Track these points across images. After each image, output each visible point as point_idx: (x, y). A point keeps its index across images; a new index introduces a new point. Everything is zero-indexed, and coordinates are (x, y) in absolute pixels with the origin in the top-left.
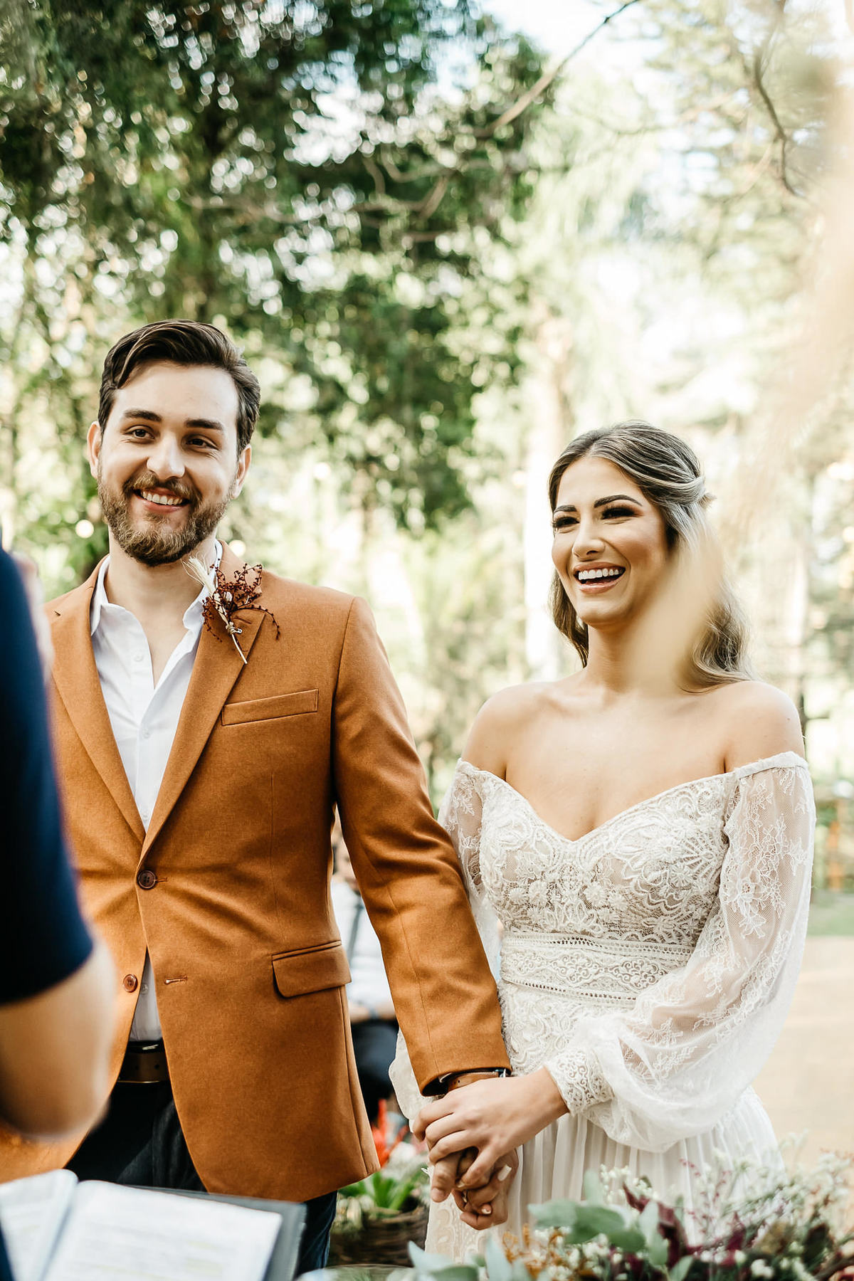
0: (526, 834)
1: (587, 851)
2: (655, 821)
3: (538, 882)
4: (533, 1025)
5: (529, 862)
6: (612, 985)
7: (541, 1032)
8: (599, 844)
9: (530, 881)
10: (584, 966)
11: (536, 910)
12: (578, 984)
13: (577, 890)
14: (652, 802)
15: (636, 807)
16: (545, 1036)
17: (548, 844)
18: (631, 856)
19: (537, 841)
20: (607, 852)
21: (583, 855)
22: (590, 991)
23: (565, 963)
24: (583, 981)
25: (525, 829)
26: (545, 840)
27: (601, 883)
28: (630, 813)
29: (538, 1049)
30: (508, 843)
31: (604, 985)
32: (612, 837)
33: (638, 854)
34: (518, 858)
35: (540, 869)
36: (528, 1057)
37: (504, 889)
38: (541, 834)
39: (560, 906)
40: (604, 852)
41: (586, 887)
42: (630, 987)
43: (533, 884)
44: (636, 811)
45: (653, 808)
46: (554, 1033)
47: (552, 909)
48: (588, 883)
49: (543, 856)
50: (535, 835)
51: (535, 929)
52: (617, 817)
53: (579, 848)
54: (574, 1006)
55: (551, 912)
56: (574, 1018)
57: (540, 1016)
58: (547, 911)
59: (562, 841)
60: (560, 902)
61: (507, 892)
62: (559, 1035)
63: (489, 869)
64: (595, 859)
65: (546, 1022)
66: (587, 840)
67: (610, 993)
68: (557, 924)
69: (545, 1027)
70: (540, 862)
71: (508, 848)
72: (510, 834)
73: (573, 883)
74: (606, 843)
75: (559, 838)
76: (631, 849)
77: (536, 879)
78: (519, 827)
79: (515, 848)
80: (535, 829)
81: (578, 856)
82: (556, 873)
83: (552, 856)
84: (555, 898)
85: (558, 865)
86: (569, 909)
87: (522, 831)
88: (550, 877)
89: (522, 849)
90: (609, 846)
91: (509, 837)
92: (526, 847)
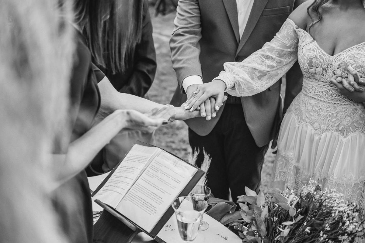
0: (316, 53)
1: (336, 60)
2: (360, 52)
3: (320, 68)
4: (314, 110)
5: (317, 62)
6: (340, 101)
7: (316, 113)
8: (340, 58)
9: (317, 67)
10: (331, 94)
11: (318, 75)
12: (329, 100)
13: (332, 71)
14: (359, 46)
15: (354, 47)
16: (318, 114)
17: (323, 57)
19: (319, 56)
20: (343, 61)
21: (335, 61)
22: (332, 102)
23: (325, 93)
24: (331, 99)
25: (315, 51)
26: (322, 55)
27: (340, 70)
28: (351, 49)
29: (315, 118)
30: (310, 55)
31: (337, 100)
32: (345, 56)
33: (354, 63)
34: (313, 60)
35: (321, 64)
36: (312, 120)
37: (308, 69)
38: (321, 53)
39: (326, 75)
40: (342, 60)
41: (335, 70)
42: (345, 101)
43: (318, 68)
44: (354, 48)
45: (359, 47)
46: (321, 114)
47: (323, 75)
48: (336, 69)
49: (322, 60)
50: (319, 54)
51: (316, 80)
52: (347, 49)
53: (334, 58)
54: (327, 106)
55: (323, 77)
56: (327, 110)
57: (316, 108)
58: (322, 76)
59: (328, 56)
60: (326, 74)
61: (309, 70)
62: (322, 114)
63: (303, 62)
64: (339, 63)
65: (318, 110)
66: (336, 56)
67: (339, 103)
68: (324, 80)
69: (318, 112)
70: (320, 62)
71: (310, 57)
72: (310, 52)
73: (331, 69)
74: (343, 58)
75: (327, 55)
76: (352, 61)
77: (319, 67)
78: (313, 50)
79: (313, 57)
80: (319, 51)
81: (333, 61)
82: (326, 66)
83: (324, 60)
84: (324, 72)
85: (327, 63)
86: (329, 76)
87: (315, 52)
88: (324, 66)
89: (314, 58)
90: (344, 58)
91: (310, 54)
92: (316, 57)
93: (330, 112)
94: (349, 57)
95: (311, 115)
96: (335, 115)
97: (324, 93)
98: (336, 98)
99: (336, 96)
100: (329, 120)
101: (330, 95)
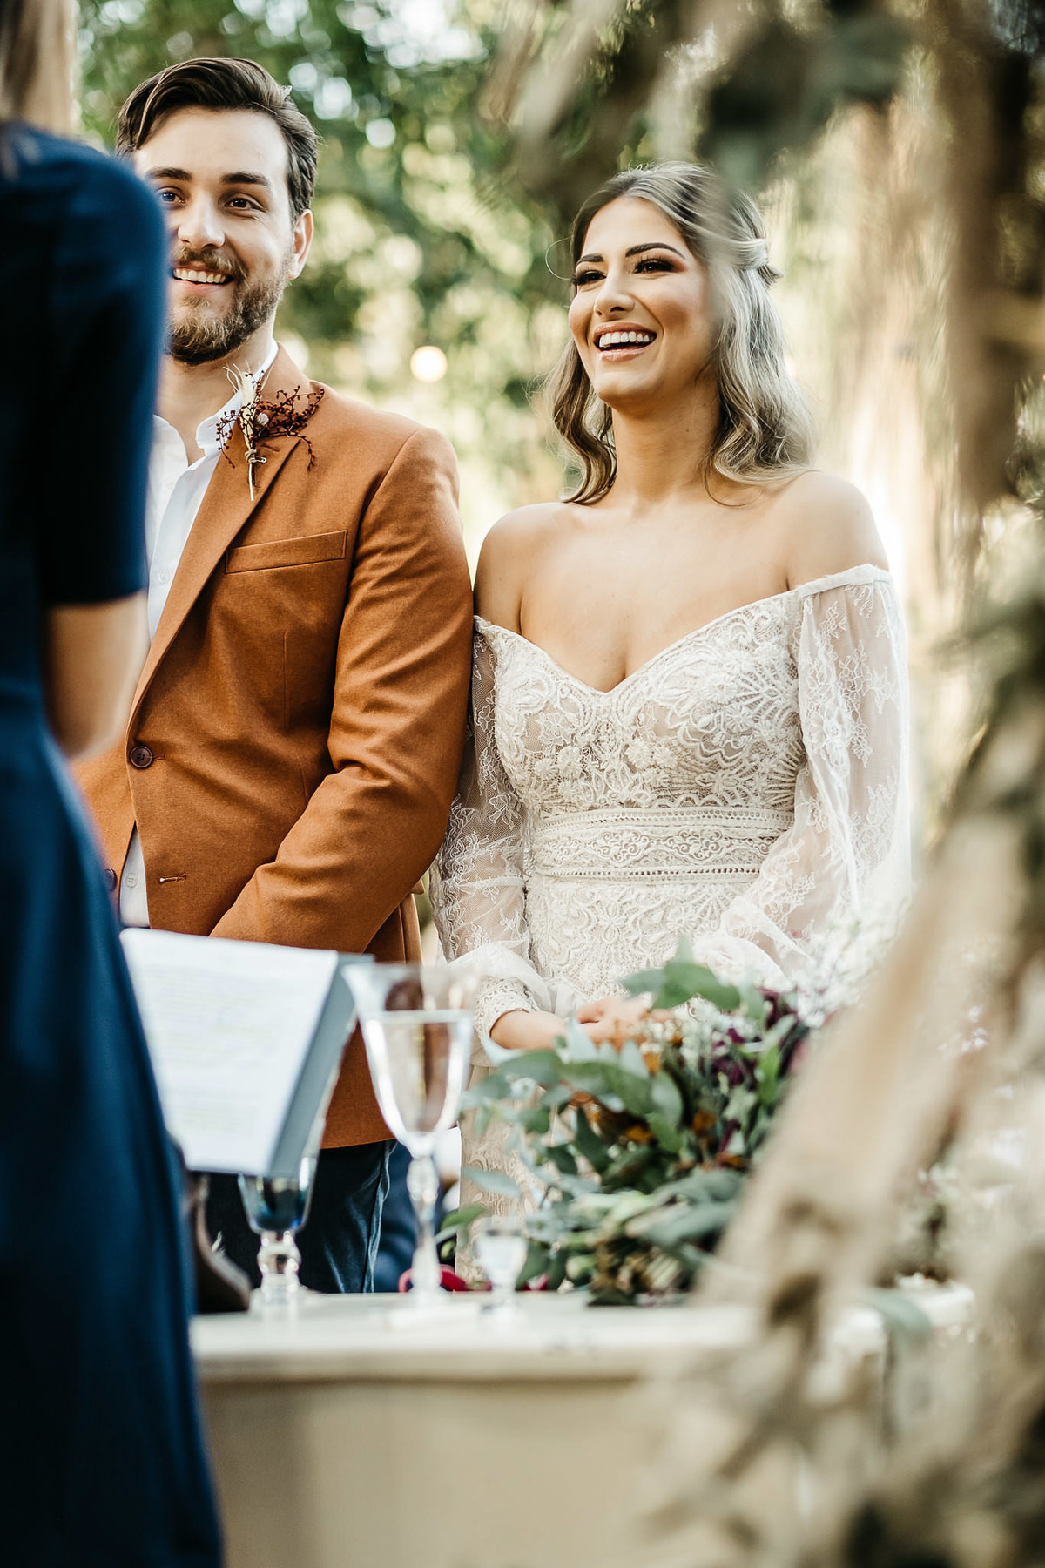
0: (547, 692)
1: (624, 702)
2: (703, 656)
3: (569, 748)
4: (575, 918)
5: (556, 725)
6: (667, 859)
7: (585, 924)
8: (637, 692)
9: (558, 748)
10: (630, 841)
11: (568, 783)
12: (625, 863)
13: (618, 751)
14: (698, 635)
15: (680, 642)
16: (592, 926)
17: (576, 700)
18: (676, 700)
19: (561, 699)
20: (648, 699)
21: (620, 707)
22: (639, 869)
23: (607, 841)
24: (631, 858)
25: (546, 685)
26: (571, 696)
27: (645, 739)
28: (673, 651)
29: (584, 944)
30: (527, 706)
31: (657, 860)
32: (652, 681)
33: (685, 696)
34: (541, 721)
35: (570, 731)
36: (572, 956)
37: (528, 762)
38: (566, 690)
39: (598, 773)
40: (644, 700)
41: (627, 746)
42: (690, 859)
43: (563, 750)
44: (680, 647)
45: (700, 642)
46: (600, 923)
47: (589, 779)
48: (629, 741)
49: (571, 716)
50: (559, 692)
51: (567, 808)
52: (658, 657)
53: (614, 701)
54: (623, 888)
55: (587, 784)
56: (623, 901)
57: (583, 906)
58: (582, 783)
59: (594, 695)
60: (598, 769)
61: (532, 765)
62: (607, 924)
63: (507, 741)
64: (635, 710)
65: (589, 911)
66: (624, 688)
67: (667, 868)
68: (595, 798)
69: (589, 917)
70: (567, 723)
71: (528, 712)
72: (528, 694)
73: (612, 743)
74: (645, 689)
75: (588, 690)
76: (676, 692)
77: (565, 745)
78: (538, 685)
79: (536, 711)
80: (557, 685)
81: (614, 709)
82: (590, 734)
83: (582, 714)
84: (591, 765)
85: (592, 724)
86: (612, 776)
87: (543, 689)
88: (583, 740)
89: (544, 710)
90: (649, 691)
91: (527, 699)
92: (548, 707)
93: (636, 910)
94: (666, 681)
95: (568, 938)
96: (657, 917)
97: (601, 842)
98: (649, 850)
99: (648, 846)
100: (636, 941)
101: (707, 844)
